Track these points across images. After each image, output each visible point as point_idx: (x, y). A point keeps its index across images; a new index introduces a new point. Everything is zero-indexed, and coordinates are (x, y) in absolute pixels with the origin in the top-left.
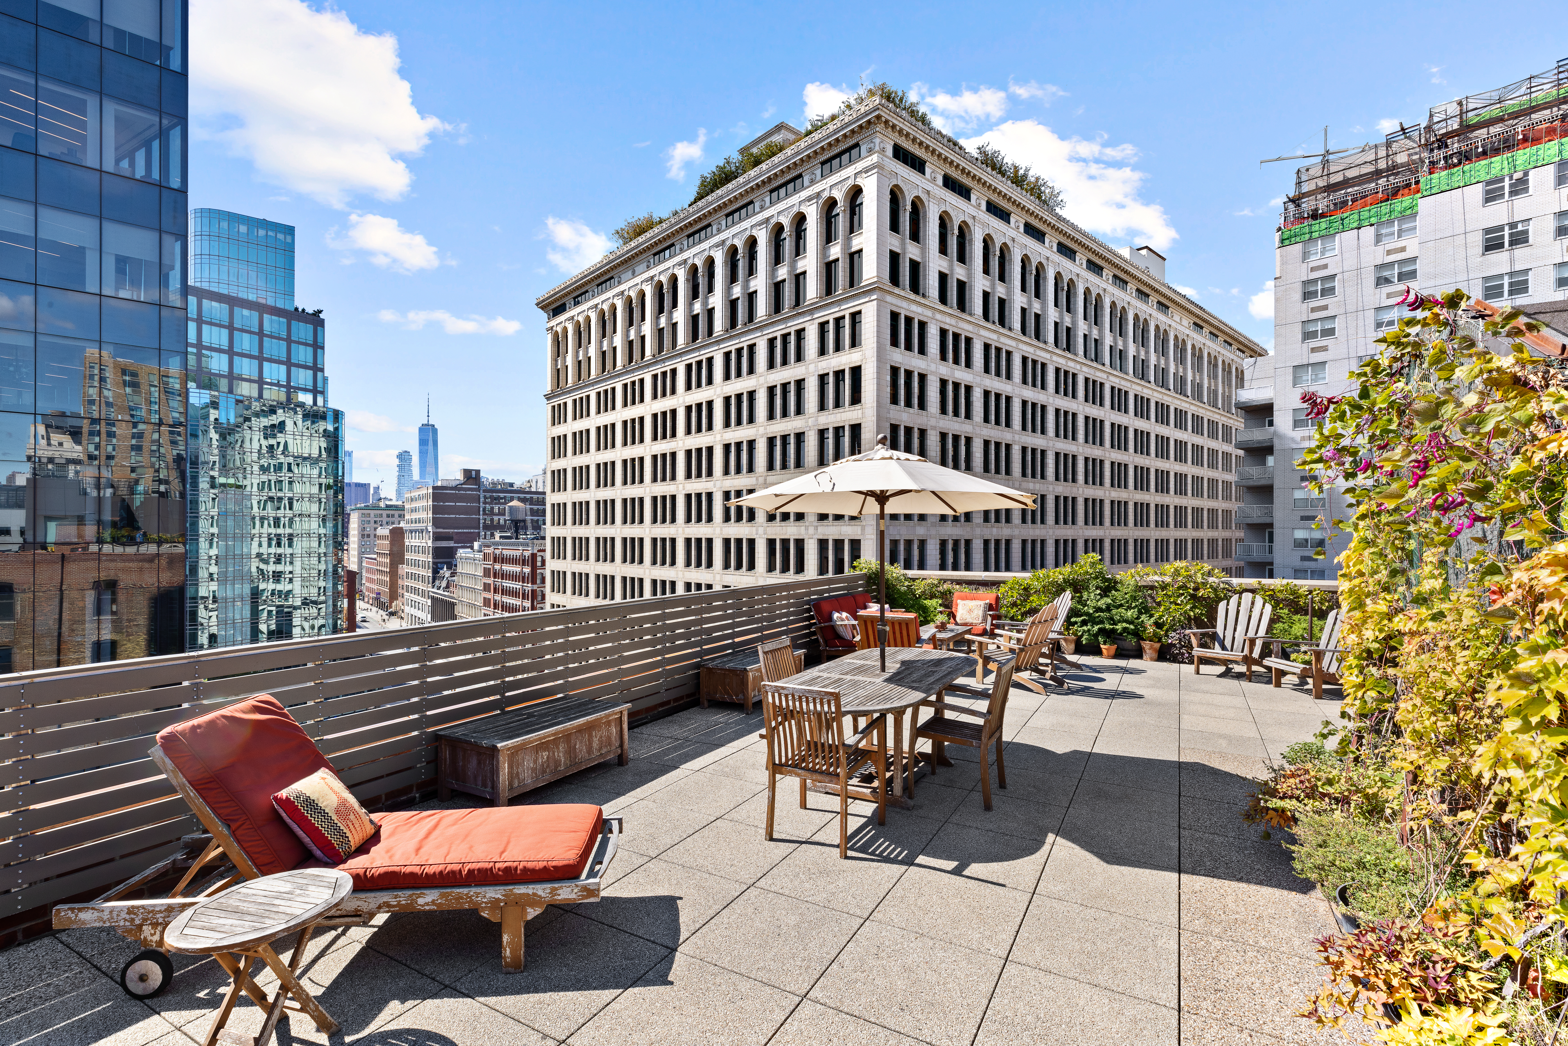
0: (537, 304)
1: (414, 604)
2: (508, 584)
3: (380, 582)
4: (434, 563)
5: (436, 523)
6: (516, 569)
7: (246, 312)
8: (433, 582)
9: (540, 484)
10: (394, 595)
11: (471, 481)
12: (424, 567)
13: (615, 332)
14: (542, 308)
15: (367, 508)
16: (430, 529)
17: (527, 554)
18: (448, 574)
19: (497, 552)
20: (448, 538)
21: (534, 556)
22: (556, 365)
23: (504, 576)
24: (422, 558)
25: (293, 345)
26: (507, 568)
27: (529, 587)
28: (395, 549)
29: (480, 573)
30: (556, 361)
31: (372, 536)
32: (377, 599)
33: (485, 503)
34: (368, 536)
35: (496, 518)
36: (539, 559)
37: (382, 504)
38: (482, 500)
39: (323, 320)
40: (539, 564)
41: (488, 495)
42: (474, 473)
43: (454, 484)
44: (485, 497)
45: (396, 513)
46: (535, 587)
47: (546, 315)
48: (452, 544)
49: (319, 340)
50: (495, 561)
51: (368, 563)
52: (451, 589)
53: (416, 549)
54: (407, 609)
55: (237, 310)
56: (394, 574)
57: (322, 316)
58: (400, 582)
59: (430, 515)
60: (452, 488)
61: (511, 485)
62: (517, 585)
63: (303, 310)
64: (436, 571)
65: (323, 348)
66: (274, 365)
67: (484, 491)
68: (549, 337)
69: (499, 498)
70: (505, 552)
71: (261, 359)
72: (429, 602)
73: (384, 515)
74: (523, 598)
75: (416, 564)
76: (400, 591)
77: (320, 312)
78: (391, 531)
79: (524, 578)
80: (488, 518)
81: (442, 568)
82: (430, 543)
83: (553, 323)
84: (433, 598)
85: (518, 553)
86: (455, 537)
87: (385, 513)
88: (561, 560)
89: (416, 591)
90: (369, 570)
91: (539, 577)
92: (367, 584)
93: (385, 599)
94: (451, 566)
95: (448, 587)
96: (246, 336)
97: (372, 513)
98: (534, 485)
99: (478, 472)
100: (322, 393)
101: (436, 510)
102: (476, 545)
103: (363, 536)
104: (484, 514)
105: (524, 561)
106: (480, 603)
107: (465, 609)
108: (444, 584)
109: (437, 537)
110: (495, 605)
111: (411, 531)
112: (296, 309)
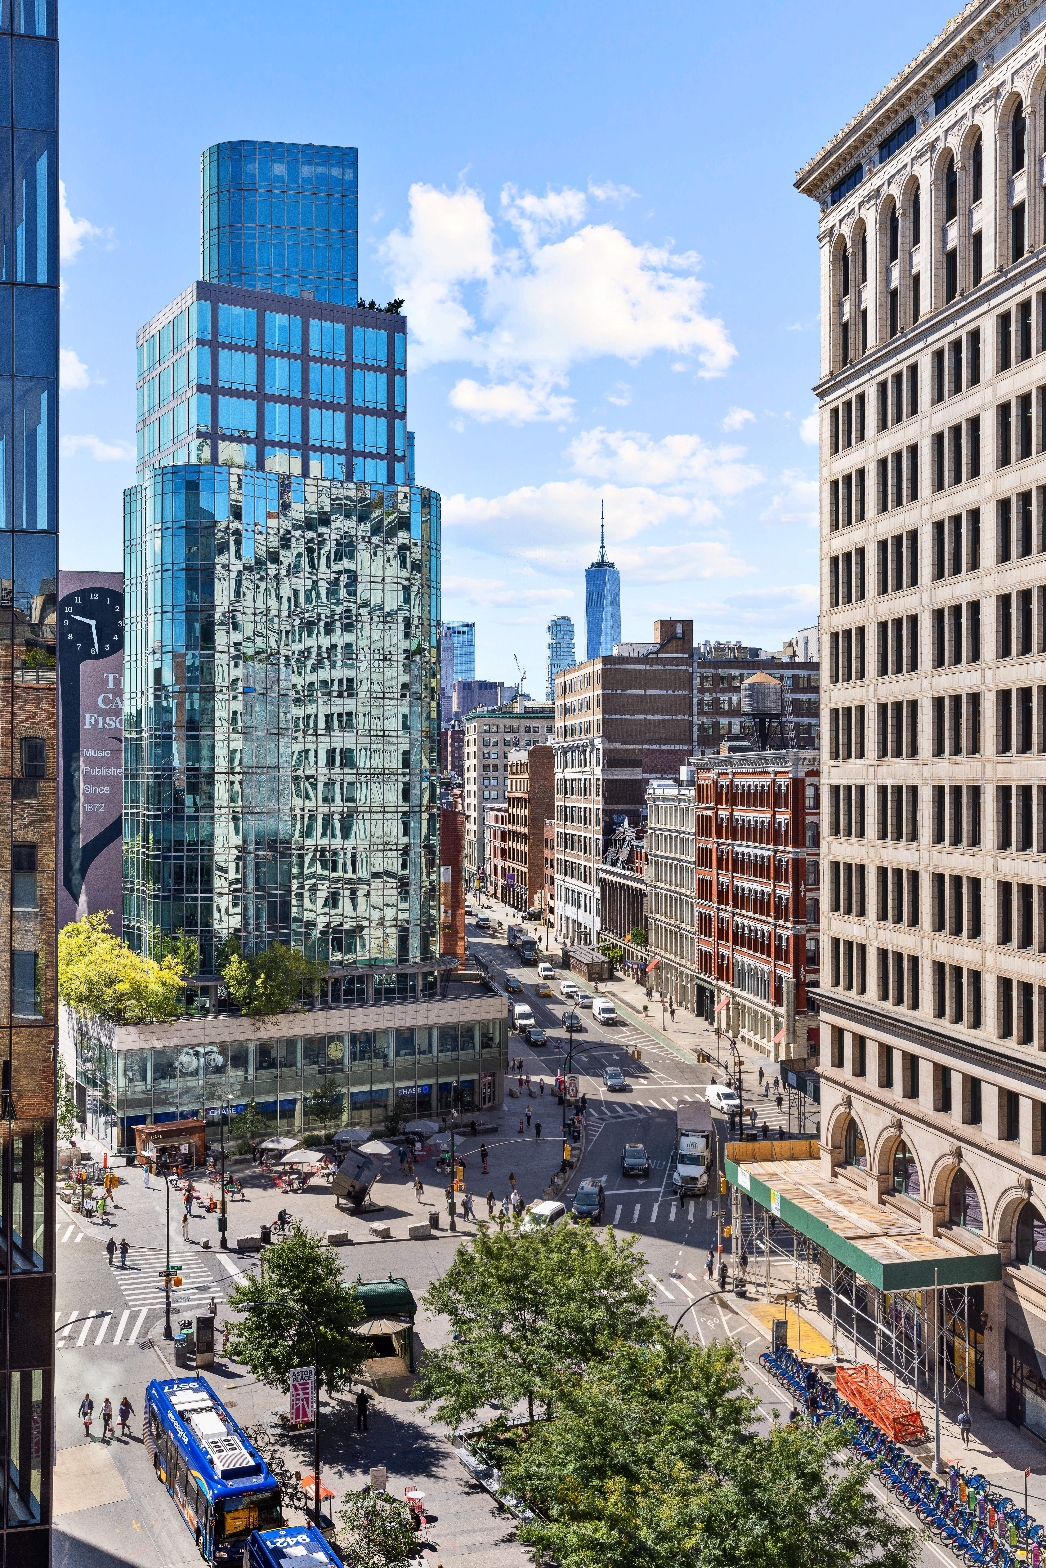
0: (797, 185)
1: (573, 898)
2: (746, 849)
3: (515, 856)
4: (606, 813)
5: (609, 731)
6: (761, 815)
7: (283, 319)
8: (605, 851)
9: (813, 648)
10: (537, 880)
11: (674, 644)
12: (587, 821)
13: (978, 195)
14: (809, 191)
15: (492, 714)
16: (598, 743)
17: (784, 781)
18: (630, 834)
19: (724, 781)
20: (631, 762)
21: (798, 785)
22: (841, 314)
23: (738, 831)
24: (583, 803)
25: (356, 373)
26: (745, 814)
27: (788, 853)
28: (539, 789)
29: (690, 827)
30: (840, 305)
31: (501, 769)
32: (508, 887)
33: (702, 689)
34: (495, 768)
35: (723, 721)
36: (809, 791)
37: (518, 707)
38: (697, 681)
39: (404, 319)
40: (809, 803)
41: (709, 672)
42: (679, 628)
43: (642, 652)
44: (702, 677)
45: (543, 724)
46: (802, 853)
47: (817, 206)
48: (637, 774)
49: (398, 358)
50: (719, 802)
51: (494, 819)
52: (637, 864)
53: (577, 788)
54: (560, 907)
55: (269, 316)
56: (536, 838)
57: (403, 311)
58: (547, 854)
59: (599, 716)
60: (638, 660)
61: (755, 652)
62: (763, 851)
63: (372, 304)
64: (609, 829)
65: (403, 373)
66: (327, 413)
67: (701, 665)
68: (825, 254)
69: (731, 678)
70: (739, 781)
71: (306, 403)
72: (598, 889)
73: (522, 729)
74: (777, 878)
75: (574, 816)
76: (547, 871)
77: (399, 303)
78: (531, 753)
79: (777, 833)
80: (708, 722)
81: (620, 824)
82: (598, 774)
83: (833, 219)
84: (605, 884)
85: (766, 781)
86: (645, 761)
87: (522, 724)
88: (853, 761)
89: (574, 870)
90: (497, 834)
91: (809, 834)
92: (495, 861)
93: (522, 886)
94: (638, 820)
95: (630, 860)
96: (283, 363)
97: (501, 723)
98: (800, 650)
99: (688, 625)
100: (402, 459)
101: (609, 705)
102: (684, 773)
103: (486, 768)
104: (701, 713)
105: (777, 796)
106: (690, 890)
107: (663, 905)
108: (624, 854)
109: (612, 761)
110: (720, 893)
111: (566, 750)
112: (361, 305)
